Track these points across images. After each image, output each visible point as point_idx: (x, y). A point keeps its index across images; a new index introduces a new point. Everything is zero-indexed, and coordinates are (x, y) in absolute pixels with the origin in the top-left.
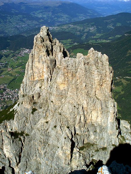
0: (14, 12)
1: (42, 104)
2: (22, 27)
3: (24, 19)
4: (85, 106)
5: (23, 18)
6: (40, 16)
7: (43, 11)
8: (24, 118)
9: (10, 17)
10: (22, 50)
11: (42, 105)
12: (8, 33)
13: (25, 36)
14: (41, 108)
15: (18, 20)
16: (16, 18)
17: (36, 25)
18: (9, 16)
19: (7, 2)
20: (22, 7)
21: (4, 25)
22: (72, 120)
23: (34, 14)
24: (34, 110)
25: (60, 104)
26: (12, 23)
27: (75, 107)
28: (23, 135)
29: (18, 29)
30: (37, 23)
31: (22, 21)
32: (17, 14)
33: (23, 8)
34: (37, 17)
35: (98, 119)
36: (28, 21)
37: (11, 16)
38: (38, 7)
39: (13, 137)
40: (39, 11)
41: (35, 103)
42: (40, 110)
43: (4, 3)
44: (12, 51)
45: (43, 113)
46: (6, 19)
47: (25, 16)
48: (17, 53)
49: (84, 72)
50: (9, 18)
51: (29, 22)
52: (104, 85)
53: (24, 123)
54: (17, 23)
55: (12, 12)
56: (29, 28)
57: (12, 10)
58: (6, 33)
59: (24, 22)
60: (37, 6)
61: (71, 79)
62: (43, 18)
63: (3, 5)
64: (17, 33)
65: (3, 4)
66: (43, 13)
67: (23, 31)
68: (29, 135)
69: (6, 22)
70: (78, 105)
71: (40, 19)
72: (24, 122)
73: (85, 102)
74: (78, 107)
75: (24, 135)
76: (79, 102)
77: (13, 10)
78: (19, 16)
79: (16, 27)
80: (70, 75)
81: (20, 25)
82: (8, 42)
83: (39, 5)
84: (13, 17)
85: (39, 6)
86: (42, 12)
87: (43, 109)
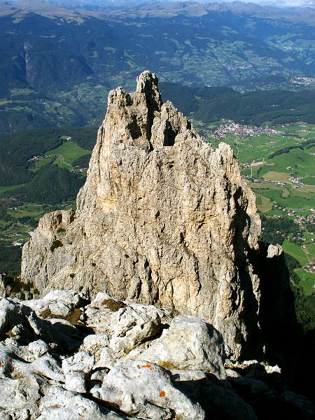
0: (228, 33)
1: (73, 236)
2: (238, 70)
3: (246, 52)
4: (153, 261)
5: (244, 49)
6: (288, 48)
7: (298, 37)
8: (39, 256)
9: (216, 43)
10: (224, 124)
11: (73, 238)
12: (204, 80)
13: (239, 93)
14: (71, 244)
15: (233, 53)
16: (229, 47)
17: (275, 68)
18: (213, 40)
19: (215, 9)
20: (248, 22)
21: (197, 61)
22: (116, 285)
23: (274, 41)
24: (57, 244)
25: (100, 244)
26: (216, 58)
27: (127, 256)
28: (29, 290)
29: (228, 73)
30: (277, 64)
31: (242, 56)
32: (232, 38)
33: (250, 25)
34: (279, 51)
35: (189, 301)
36: (255, 57)
37: (218, 41)
38: (287, 24)
39: (9, 288)
40: (288, 36)
41: (62, 230)
42: (68, 247)
43: (209, 11)
44: (201, 124)
45: (72, 255)
46: (206, 47)
47: (251, 45)
48: (210, 129)
49: (155, 181)
50: (212, 46)
51: (258, 60)
52: (210, 224)
53: (35, 266)
54: (228, 60)
55: (224, 32)
56: (255, 75)
57: (223, 29)
58: (199, 79)
59: (246, 59)
60: (285, 22)
61: (125, 193)
62: (293, 54)
63: (204, 16)
64: (224, 81)
65: (206, 13)
66: (297, 40)
67: (240, 78)
68: (39, 294)
69: (204, 55)
70: (137, 254)
71: (285, 55)
72: (37, 263)
73: (153, 253)
74: (135, 258)
75: (32, 290)
76: (139, 250)
77: (226, 27)
78: (235, 42)
79: (225, 68)
80: (124, 184)
81: (234, 65)
82: (197, 101)
83: (291, 21)
84: (221, 44)
85: (290, 23)
86: (293, 39)
87: (73, 246)
